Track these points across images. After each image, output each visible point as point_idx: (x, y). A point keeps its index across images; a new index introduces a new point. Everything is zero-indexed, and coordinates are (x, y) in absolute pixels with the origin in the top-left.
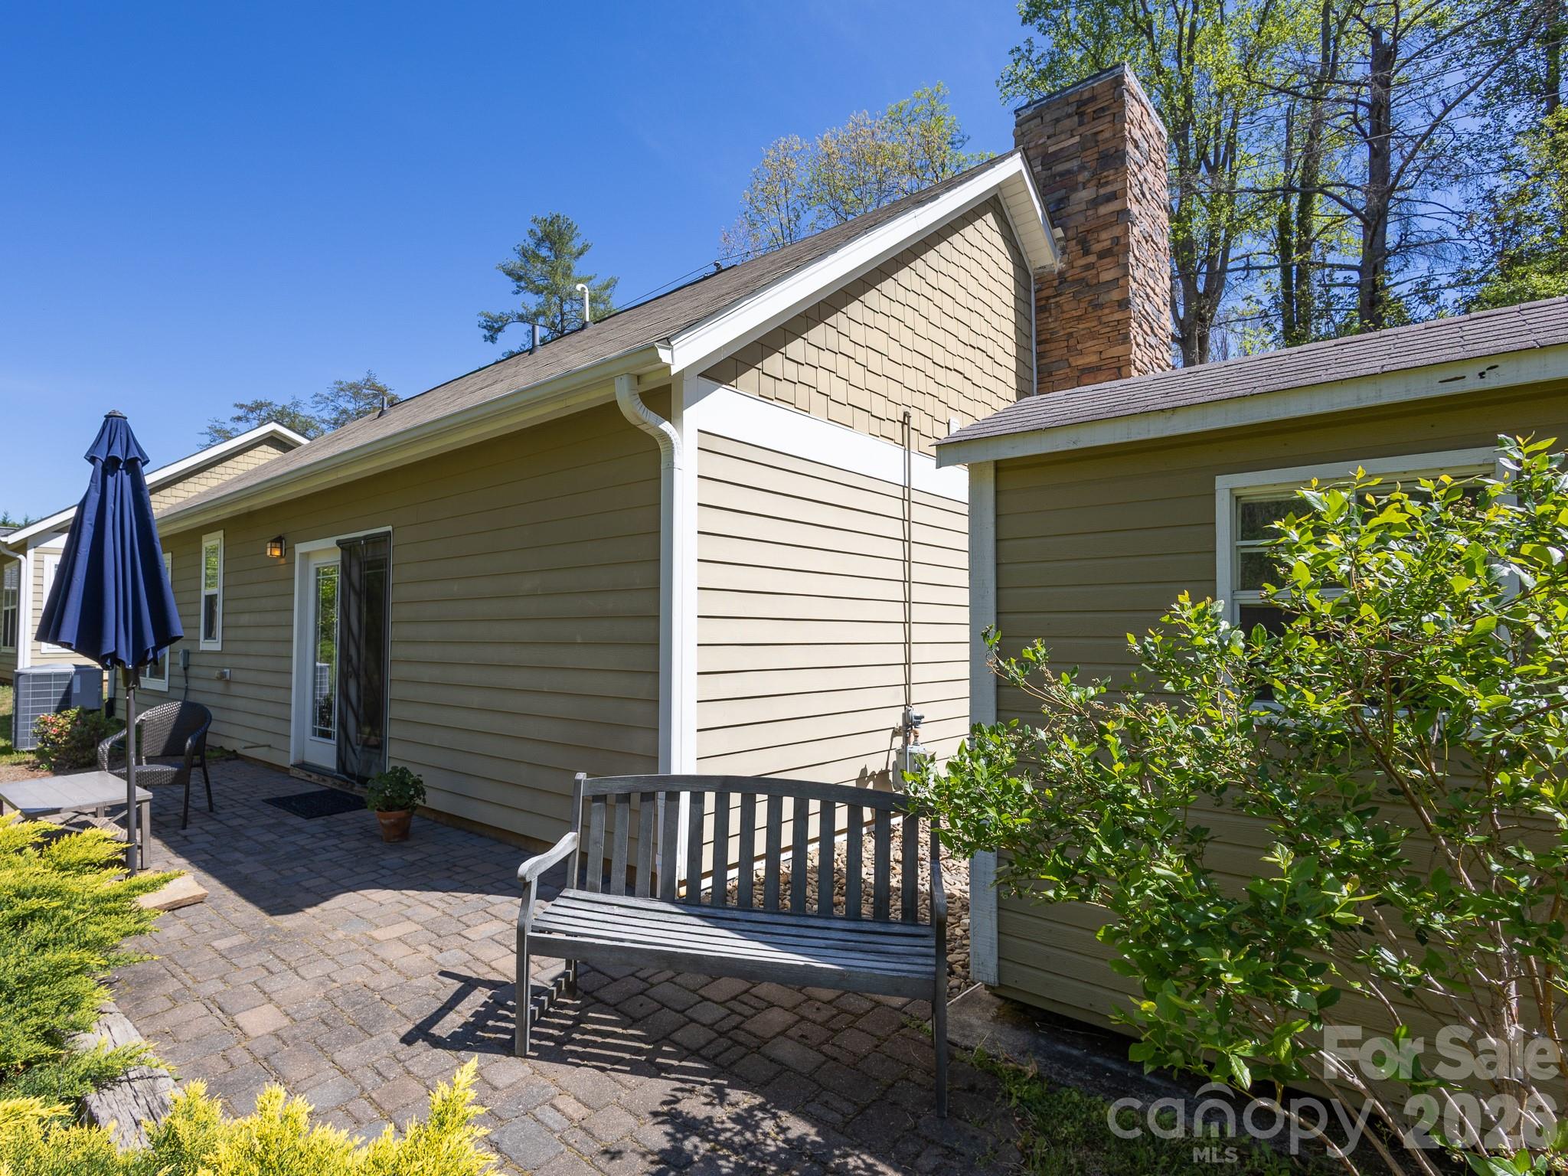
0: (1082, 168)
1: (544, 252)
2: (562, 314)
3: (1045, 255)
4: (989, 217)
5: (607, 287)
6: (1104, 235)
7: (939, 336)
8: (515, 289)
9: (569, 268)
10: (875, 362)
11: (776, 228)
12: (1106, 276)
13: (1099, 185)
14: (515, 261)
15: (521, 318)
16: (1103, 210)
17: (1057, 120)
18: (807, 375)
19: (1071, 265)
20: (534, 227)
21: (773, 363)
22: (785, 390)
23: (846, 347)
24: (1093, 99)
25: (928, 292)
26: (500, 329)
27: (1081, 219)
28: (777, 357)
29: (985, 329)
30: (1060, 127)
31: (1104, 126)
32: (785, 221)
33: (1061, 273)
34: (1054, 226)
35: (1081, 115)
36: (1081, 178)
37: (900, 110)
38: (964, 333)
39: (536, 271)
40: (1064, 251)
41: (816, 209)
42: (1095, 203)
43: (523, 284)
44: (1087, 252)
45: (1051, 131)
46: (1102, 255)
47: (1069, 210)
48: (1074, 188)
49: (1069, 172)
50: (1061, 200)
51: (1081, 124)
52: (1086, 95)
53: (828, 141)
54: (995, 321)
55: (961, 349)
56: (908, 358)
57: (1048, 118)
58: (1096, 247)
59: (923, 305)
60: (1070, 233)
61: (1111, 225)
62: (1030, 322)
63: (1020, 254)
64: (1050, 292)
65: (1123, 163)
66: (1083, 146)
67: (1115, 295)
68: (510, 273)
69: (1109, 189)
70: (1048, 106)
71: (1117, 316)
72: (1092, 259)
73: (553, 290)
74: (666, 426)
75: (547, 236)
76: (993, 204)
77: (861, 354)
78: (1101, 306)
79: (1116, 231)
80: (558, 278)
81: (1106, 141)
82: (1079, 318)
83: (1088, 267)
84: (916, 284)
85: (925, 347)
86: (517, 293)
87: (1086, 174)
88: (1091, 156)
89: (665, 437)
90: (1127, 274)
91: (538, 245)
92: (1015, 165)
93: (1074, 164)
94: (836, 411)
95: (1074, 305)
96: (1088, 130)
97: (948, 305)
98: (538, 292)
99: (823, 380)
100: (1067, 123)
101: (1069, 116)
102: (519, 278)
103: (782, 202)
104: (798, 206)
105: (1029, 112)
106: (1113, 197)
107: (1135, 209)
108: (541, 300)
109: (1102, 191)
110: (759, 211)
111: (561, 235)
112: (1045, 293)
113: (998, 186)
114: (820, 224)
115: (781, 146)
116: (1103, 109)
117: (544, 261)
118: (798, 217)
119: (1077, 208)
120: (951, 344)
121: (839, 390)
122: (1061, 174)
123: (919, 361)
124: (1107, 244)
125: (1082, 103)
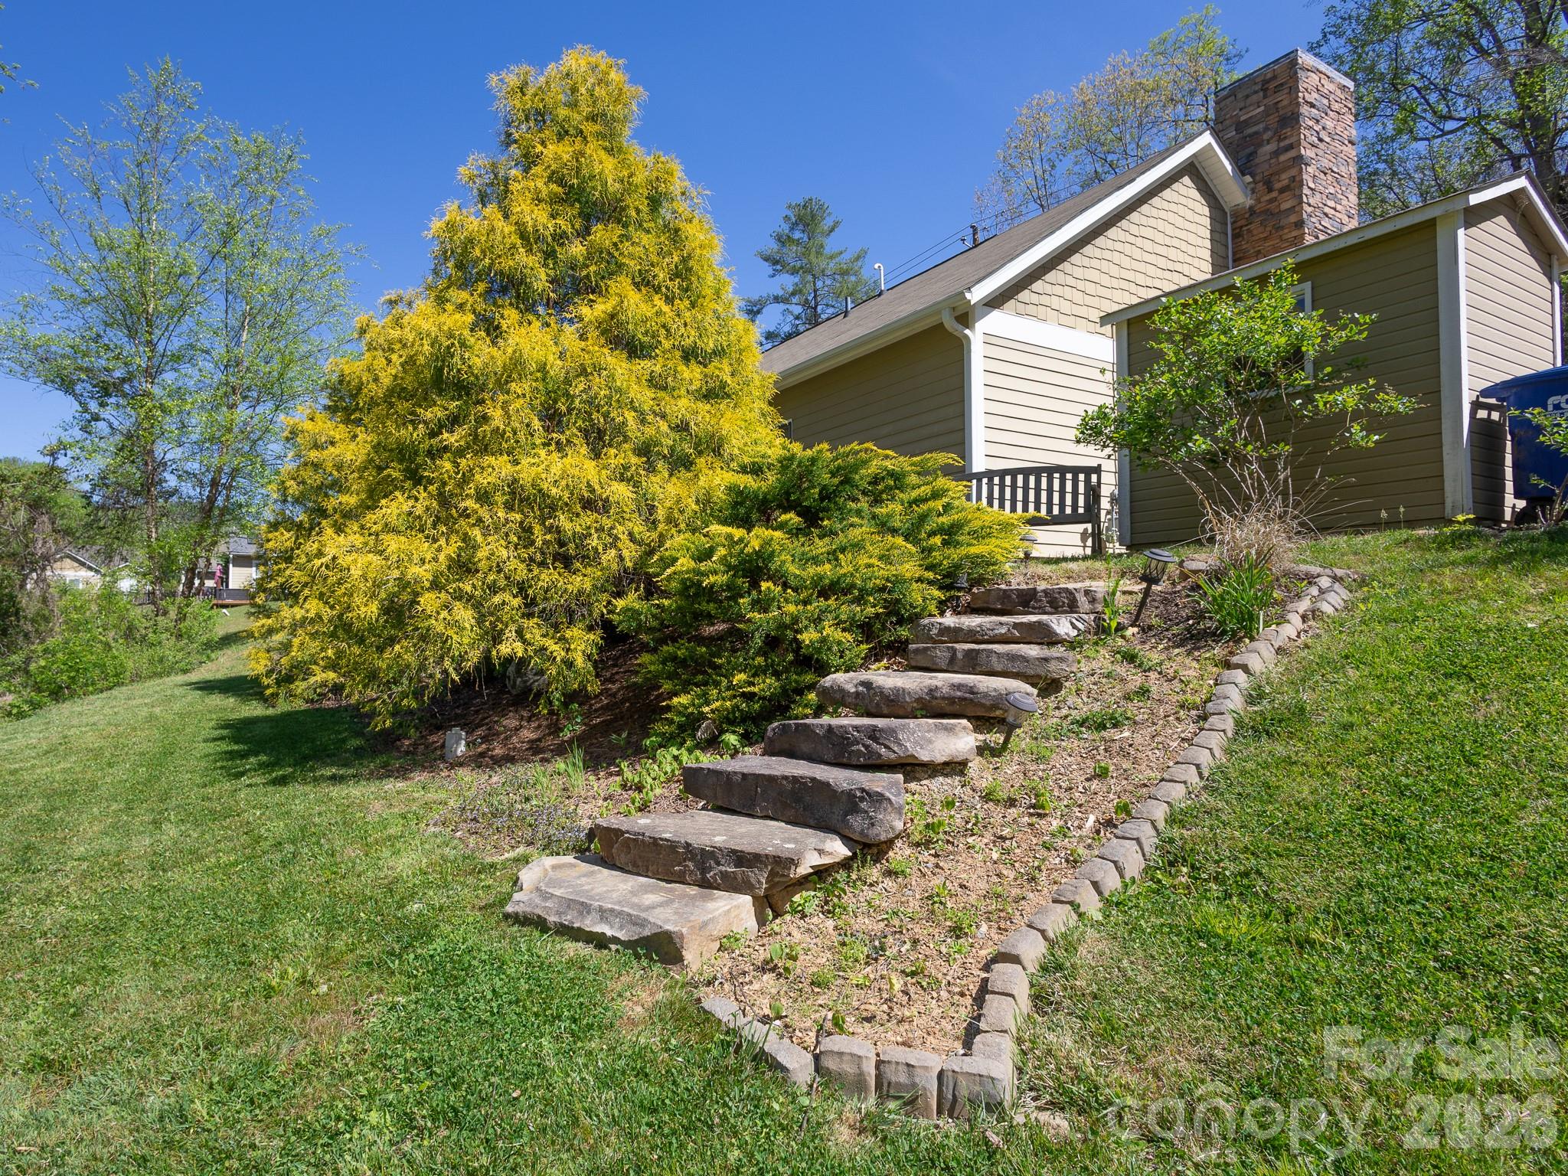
0: (1266, 129)
1: (797, 235)
2: (815, 291)
3: (1236, 195)
4: (1186, 180)
5: (858, 258)
6: (1284, 176)
7: (1141, 267)
8: (771, 272)
9: (822, 246)
10: (1090, 288)
11: (1030, 180)
12: (1285, 206)
13: (1280, 140)
14: (772, 246)
15: (777, 299)
16: (1282, 158)
17: (1247, 96)
18: (1045, 300)
19: (1258, 201)
20: (790, 213)
21: (1024, 295)
22: (1031, 309)
23: (1070, 281)
24: (1274, 77)
25: (1132, 239)
26: (759, 312)
27: (1266, 166)
28: (1026, 291)
29: (1181, 257)
30: (1249, 101)
31: (1283, 97)
32: (1039, 173)
33: (1251, 208)
34: (1243, 174)
35: (1265, 90)
36: (1265, 137)
37: (1163, 41)
38: (1162, 262)
39: (791, 253)
40: (1253, 191)
41: (1072, 155)
42: (1276, 153)
43: (779, 267)
44: (1270, 190)
45: (1242, 105)
46: (1282, 191)
47: (1257, 161)
48: (1260, 145)
49: (1256, 133)
50: (1251, 154)
51: (1265, 97)
52: (1269, 76)
53: (1083, 88)
54: (1191, 250)
55: (1160, 273)
56: (1115, 283)
57: (1240, 96)
58: (1278, 186)
59: (1127, 249)
60: (1258, 178)
61: (1289, 168)
62: (1227, 246)
63: (1216, 199)
64: (1243, 222)
65: (1298, 122)
66: (1267, 113)
67: (1293, 219)
68: (766, 259)
69: (1287, 142)
70: (1239, 87)
71: (1294, 234)
72: (1274, 194)
73: (808, 270)
74: (967, 332)
75: (800, 219)
76: (1192, 169)
77: (1080, 285)
78: (1282, 228)
79: (1293, 172)
80: (812, 257)
81: (1284, 108)
82: (1265, 239)
83: (1271, 201)
84: (1122, 236)
85: (1130, 275)
86: (773, 276)
87: (1269, 134)
88: (1273, 120)
89: (967, 337)
90: (1301, 202)
91: (792, 229)
92: (1206, 139)
93: (1260, 127)
94: (1063, 319)
95: (1261, 229)
96: (1270, 101)
97: (1148, 245)
98: (794, 272)
99: (1055, 302)
100: (1255, 98)
101: (1256, 92)
102: (776, 262)
103: (1036, 156)
104: (1053, 156)
105: (1225, 93)
106: (1291, 147)
107: (1308, 153)
108: (797, 280)
109: (1282, 144)
110: (1012, 167)
111: (813, 217)
112: (1239, 224)
113: (1194, 155)
114: (1077, 169)
115: (1035, 103)
116: (1282, 85)
117: (798, 242)
118: (1053, 167)
119: (1262, 159)
120: (1151, 271)
121: (1066, 307)
122: (1250, 136)
123: (1124, 285)
124: (1285, 182)
125: (1266, 82)
